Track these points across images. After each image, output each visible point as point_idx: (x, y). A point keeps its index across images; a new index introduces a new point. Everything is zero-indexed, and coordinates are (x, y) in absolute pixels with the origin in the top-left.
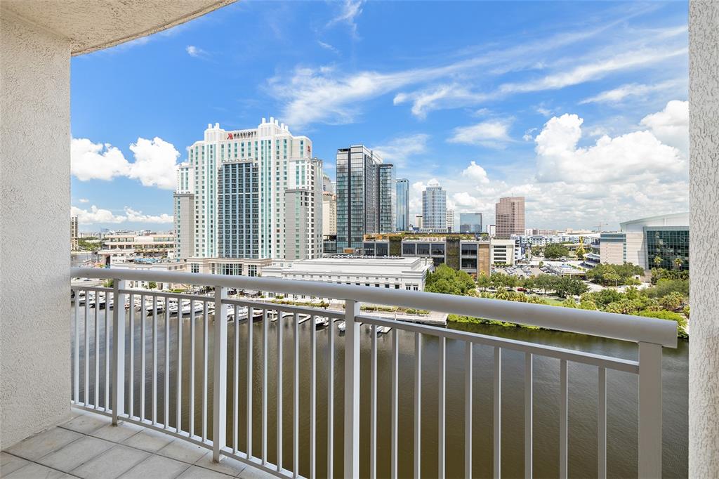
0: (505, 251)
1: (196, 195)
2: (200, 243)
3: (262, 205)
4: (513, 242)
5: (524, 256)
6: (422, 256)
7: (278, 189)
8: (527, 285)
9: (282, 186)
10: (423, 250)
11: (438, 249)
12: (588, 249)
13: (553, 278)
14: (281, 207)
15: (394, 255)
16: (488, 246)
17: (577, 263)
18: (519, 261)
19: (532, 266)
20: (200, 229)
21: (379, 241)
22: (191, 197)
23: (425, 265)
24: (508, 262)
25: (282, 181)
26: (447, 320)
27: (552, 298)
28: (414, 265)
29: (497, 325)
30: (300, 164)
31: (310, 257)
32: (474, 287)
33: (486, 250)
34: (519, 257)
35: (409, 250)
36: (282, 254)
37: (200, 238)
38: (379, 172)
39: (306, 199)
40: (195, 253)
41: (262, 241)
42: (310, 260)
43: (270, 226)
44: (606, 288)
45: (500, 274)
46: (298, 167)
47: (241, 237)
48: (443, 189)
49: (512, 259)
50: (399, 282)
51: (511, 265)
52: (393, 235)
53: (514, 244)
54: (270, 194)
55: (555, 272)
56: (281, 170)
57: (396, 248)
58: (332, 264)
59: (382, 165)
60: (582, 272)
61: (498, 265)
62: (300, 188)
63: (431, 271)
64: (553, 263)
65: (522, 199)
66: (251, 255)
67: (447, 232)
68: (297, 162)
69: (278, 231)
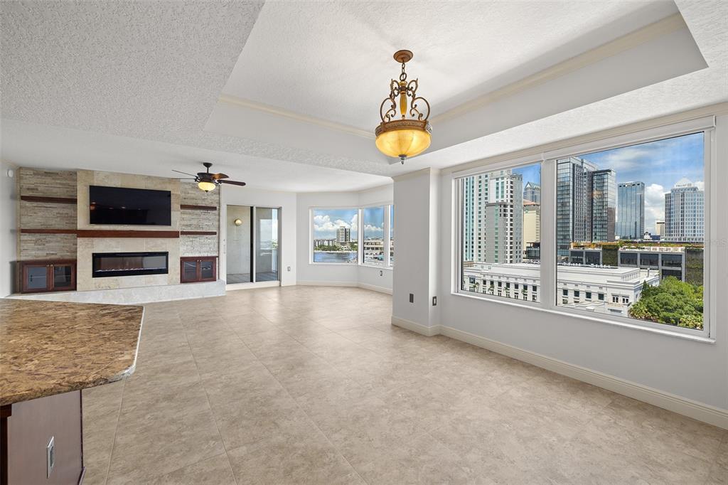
3: (467, 217)
7: (480, 203)
9: (483, 201)
11: (671, 260)
14: (483, 219)
15: (609, 264)
21: (590, 249)
25: (483, 196)
30: (500, 181)
31: (509, 262)
35: (629, 260)
36: (483, 258)
38: (592, 180)
39: (505, 211)
41: (466, 247)
42: (508, 264)
43: (473, 234)
46: (498, 184)
50: (603, 291)
52: (606, 243)
54: (473, 208)
56: (483, 187)
57: (611, 256)
59: (594, 172)
62: (500, 201)
68: (497, 179)
69: (480, 238)
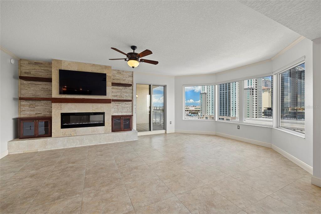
1: (207, 93)
2: (209, 110)
3: (232, 95)
20: (209, 105)
22: (206, 94)
30: (250, 79)
37: (209, 108)
39: (253, 92)
40: (207, 113)
41: (232, 110)
42: (255, 118)
43: (235, 104)
47: (224, 108)
54: (235, 91)
58: (266, 121)
62: (250, 87)
66: (228, 115)
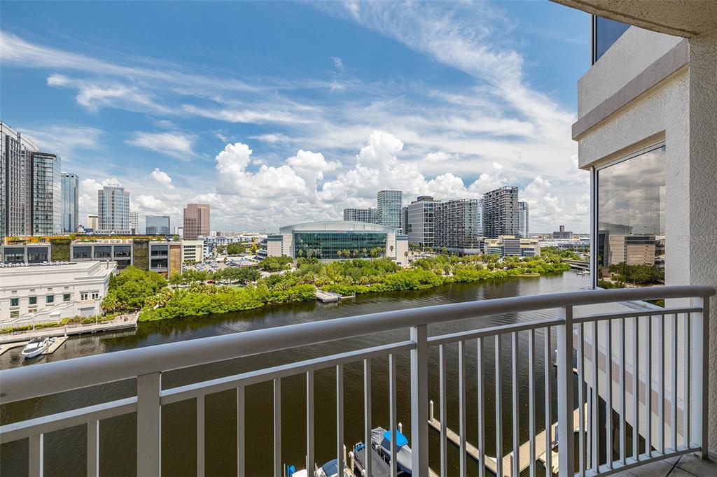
0: (195, 250)
4: (202, 243)
5: (211, 254)
6: (101, 259)
8: (216, 277)
10: (103, 253)
11: (122, 251)
12: (258, 247)
13: (236, 270)
15: (60, 260)
16: (179, 247)
17: (251, 257)
18: (207, 258)
19: (218, 262)
21: (33, 244)
23: (107, 269)
24: (197, 260)
26: (138, 322)
27: (236, 286)
28: (90, 270)
29: (191, 316)
32: (166, 285)
33: (178, 250)
34: (207, 255)
35: (83, 253)
38: (32, 162)
44: (273, 274)
45: (191, 271)
48: (125, 190)
49: (201, 257)
50: (70, 290)
51: (200, 262)
52: (55, 237)
53: (203, 244)
55: (237, 265)
57: (62, 250)
59: (37, 154)
60: (255, 263)
61: (188, 263)
63: (114, 275)
64: (235, 259)
65: (208, 207)
67: (131, 233)
